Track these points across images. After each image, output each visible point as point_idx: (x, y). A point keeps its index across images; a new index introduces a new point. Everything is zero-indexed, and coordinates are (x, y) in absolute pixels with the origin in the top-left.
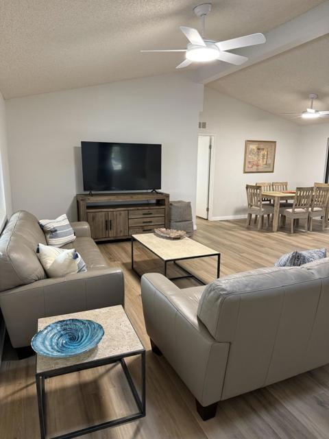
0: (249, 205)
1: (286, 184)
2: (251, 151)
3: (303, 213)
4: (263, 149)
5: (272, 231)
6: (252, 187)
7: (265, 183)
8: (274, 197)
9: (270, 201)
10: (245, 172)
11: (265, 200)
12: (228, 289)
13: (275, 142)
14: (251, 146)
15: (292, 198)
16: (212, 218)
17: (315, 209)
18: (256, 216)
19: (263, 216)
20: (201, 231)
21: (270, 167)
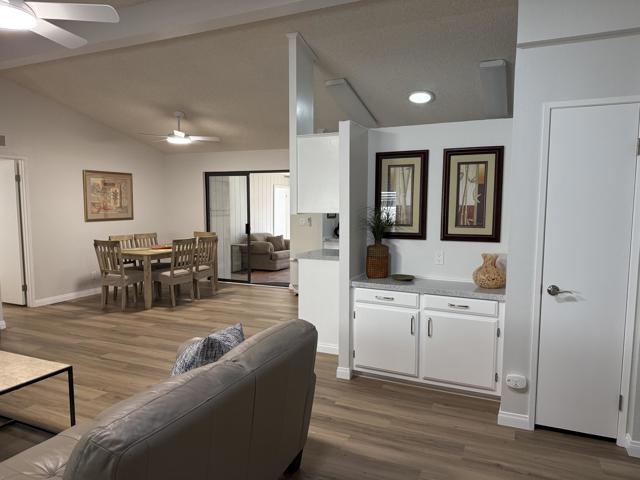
0: (102, 272)
1: (155, 236)
2: (94, 187)
3: (186, 275)
4: (113, 185)
5: (145, 309)
6: (104, 243)
7: (123, 236)
8: (141, 256)
9: (134, 262)
10: (88, 220)
11: (126, 263)
12: (124, 438)
13: (131, 175)
14: (92, 179)
15: (167, 255)
16: (35, 302)
17: (201, 268)
18: (116, 288)
19: (127, 288)
20: (15, 329)
21: (127, 212)
